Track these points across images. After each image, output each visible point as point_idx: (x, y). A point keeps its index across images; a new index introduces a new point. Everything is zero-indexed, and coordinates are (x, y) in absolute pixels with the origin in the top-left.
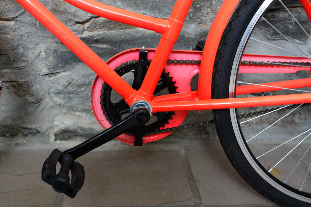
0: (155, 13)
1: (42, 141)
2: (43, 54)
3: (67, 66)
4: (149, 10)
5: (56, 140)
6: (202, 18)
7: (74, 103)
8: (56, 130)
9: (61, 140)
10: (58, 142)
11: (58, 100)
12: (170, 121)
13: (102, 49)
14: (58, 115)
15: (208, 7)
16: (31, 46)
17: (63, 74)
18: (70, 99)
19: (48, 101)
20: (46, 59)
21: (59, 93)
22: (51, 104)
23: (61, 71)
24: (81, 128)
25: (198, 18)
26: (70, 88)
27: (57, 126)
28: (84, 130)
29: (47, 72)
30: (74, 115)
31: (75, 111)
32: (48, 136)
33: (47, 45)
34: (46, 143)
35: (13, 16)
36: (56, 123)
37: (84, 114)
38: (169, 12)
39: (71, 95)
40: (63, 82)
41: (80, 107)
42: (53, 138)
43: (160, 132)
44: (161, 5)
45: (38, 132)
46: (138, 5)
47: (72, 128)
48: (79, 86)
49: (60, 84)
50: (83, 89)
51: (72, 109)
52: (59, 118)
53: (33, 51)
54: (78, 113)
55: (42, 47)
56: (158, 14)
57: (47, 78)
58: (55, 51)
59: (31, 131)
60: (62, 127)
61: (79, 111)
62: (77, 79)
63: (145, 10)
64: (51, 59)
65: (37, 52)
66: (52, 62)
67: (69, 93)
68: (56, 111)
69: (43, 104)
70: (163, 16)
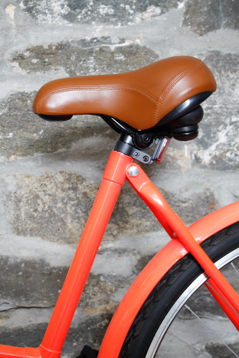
0: (21, 301)
4: (12, 298)
6: (88, 300)
15: (94, 286)
25: (82, 301)
38: (41, 297)
44: (29, 289)
56: (24, 302)
63: (6, 299)
70: (32, 303)
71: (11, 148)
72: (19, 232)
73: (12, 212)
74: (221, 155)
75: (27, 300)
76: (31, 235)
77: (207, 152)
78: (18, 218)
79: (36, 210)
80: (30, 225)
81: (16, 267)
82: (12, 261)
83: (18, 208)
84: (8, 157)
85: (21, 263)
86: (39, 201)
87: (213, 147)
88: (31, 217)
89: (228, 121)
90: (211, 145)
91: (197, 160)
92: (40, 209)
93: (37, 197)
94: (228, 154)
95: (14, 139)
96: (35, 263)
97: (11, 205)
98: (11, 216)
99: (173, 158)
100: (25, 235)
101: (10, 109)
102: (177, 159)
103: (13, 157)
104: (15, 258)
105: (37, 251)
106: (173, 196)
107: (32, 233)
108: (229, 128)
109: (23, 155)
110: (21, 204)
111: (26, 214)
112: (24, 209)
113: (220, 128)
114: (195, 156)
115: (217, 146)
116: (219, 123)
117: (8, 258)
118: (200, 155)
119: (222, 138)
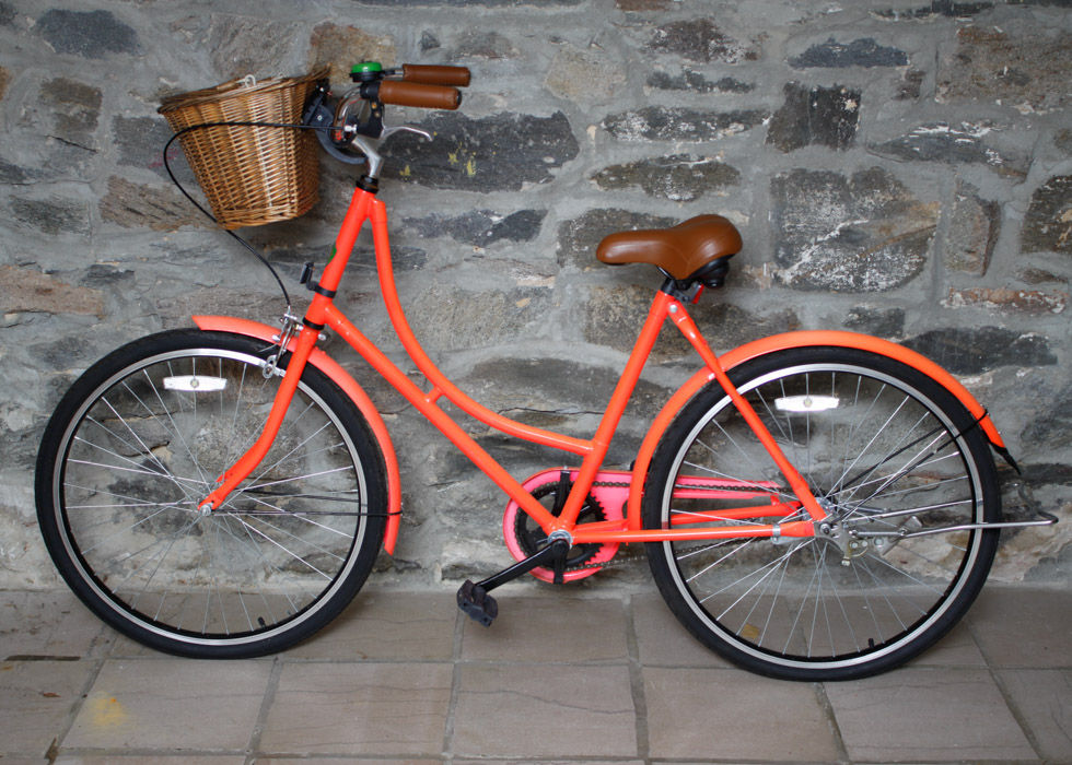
0: (588, 405)
1: (423, 580)
2: (432, 458)
3: (464, 474)
4: (581, 402)
5: (443, 579)
7: (470, 526)
8: (444, 565)
9: (451, 579)
10: (447, 582)
11: (449, 521)
12: (598, 554)
13: (514, 451)
14: (448, 542)
15: (661, 398)
16: (417, 447)
17: (458, 484)
18: (466, 520)
19: (432, 523)
20: (436, 464)
21: (449, 511)
22: (437, 526)
23: (456, 480)
24: (480, 564)
26: (466, 505)
27: (446, 558)
28: (484, 565)
29: (436, 482)
30: (471, 543)
31: (471, 538)
32: (433, 574)
33: (438, 446)
34: (428, 584)
35: (398, 410)
36: (445, 554)
37: (484, 544)
39: (467, 515)
40: (458, 496)
41: (480, 532)
42: (439, 575)
43: (585, 568)
44: (596, 395)
45: (419, 567)
46: (564, 396)
47: (467, 562)
48: (479, 502)
49: (452, 498)
50: (484, 506)
51: (466, 536)
52: (449, 547)
53: (419, 454)
54: (475, 541)
55: (433, 448)
56: (592, 407)
57: (434, 490)
58: (449, 453)
59: (408, 565)
60: (454, 560)
61: (477, 538)
62: (476, 492)
63: (575, 402)
64: (443, 464)
65: (425, 455)
66: (443, 468)
67: (464, 511)
68: (445, 537)
69: (426, 526)
71: (586, 260)
72: (591, 339)
73: (585, 321)
74: (805, 274)
75: (595, 406)
76: (602, 344)
77: (788, 272)
78: (590, 326)
79: (607, 321)
80: (601, 334)
81: (585, 373)
82: (582, 367)
83: (590, 317)
84: (583, 269)
85: (590, 370)
86: (610, 312)
87: (796, 267)
88: (602, 327)
89: (813, 240)
90: (793, 264)
91: (777, 279)
92: (611, 320)
93: (609, 308)
94: (813, 274)
95: (589, 252)
96: (604, 371)
97: (584, 314)
98: (583, 324)
99: (751, 276)
100: (596, 343)
101: (586, 224)
102: (754, 278)
103: (587, 269)
104: (585, 365)
105: (606, 359)
106: (749, 314)
107: (603, 341)
108: (814, 248)
109: (597, 268)
110: (594, 314)
111: (598, 323)
112: (596, 319)
113: (804, 248)
114: (775, 275)
115: (800, 266)
116: (802, 242)
117: (578, 364)
118: (780, 274)
119: (806, 257)
